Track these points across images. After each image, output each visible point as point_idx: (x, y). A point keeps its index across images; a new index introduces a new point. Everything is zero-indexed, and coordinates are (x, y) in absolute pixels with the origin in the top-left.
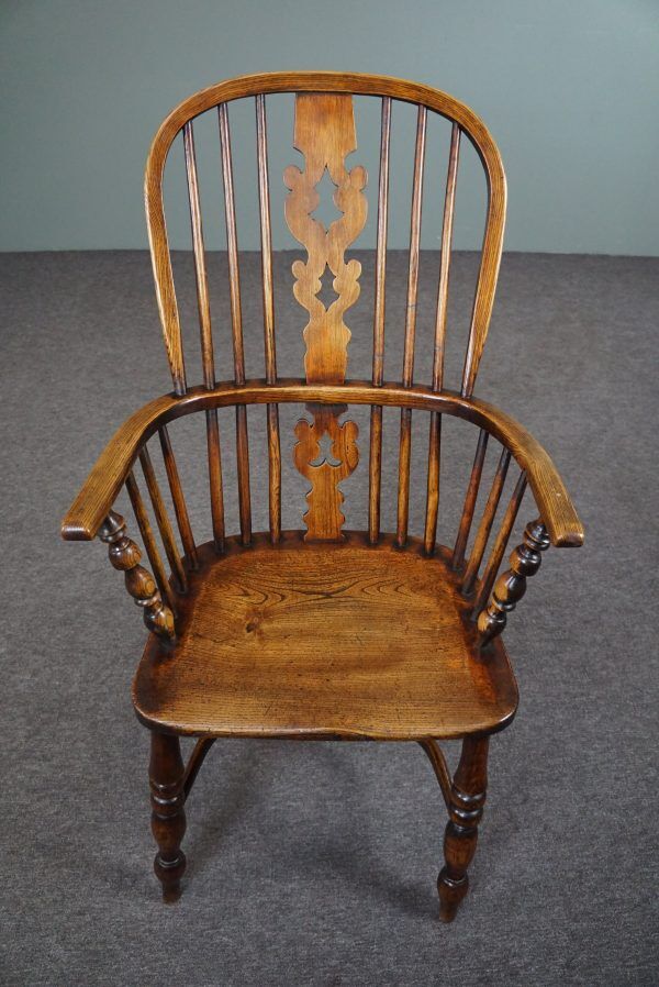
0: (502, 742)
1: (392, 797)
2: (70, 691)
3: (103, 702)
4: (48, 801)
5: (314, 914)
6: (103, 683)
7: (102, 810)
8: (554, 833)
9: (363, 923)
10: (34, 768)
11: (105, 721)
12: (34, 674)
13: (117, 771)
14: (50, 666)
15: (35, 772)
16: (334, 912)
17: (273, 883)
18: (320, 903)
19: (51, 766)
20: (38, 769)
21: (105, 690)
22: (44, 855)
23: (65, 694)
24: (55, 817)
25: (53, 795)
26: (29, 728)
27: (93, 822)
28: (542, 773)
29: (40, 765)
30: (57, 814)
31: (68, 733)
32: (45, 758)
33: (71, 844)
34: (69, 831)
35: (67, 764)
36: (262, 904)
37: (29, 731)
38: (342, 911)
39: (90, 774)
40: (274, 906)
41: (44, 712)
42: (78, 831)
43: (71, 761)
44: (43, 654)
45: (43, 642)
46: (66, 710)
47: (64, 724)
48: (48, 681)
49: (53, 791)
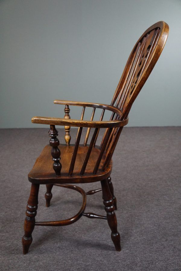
0: (156, 226)
4: (7, 243)
10: (3, 234)
12: (6, 212)
14: (11, 211)
15: (4, 235)
18: (99, 268)
19: (9, 234)
20: (5, 235)
23: (15, 217)
25: (9, 241)
26: (3, 225)
28: (171, 233)
29: (5, 234)
30: (10, 246)
31: (15, 226)
32: (7, 232)
35: (14, 233)
36: (79, 268)
37: (3, 226)
40: (83, 269)
41: (8, 221)
42: (16, 250)
43: (16, 233)
44: (9, 208)
45: (9, 206)
46: (15, 221)
47: (14, 224)
48: (10, 214)
49: (9, 240)
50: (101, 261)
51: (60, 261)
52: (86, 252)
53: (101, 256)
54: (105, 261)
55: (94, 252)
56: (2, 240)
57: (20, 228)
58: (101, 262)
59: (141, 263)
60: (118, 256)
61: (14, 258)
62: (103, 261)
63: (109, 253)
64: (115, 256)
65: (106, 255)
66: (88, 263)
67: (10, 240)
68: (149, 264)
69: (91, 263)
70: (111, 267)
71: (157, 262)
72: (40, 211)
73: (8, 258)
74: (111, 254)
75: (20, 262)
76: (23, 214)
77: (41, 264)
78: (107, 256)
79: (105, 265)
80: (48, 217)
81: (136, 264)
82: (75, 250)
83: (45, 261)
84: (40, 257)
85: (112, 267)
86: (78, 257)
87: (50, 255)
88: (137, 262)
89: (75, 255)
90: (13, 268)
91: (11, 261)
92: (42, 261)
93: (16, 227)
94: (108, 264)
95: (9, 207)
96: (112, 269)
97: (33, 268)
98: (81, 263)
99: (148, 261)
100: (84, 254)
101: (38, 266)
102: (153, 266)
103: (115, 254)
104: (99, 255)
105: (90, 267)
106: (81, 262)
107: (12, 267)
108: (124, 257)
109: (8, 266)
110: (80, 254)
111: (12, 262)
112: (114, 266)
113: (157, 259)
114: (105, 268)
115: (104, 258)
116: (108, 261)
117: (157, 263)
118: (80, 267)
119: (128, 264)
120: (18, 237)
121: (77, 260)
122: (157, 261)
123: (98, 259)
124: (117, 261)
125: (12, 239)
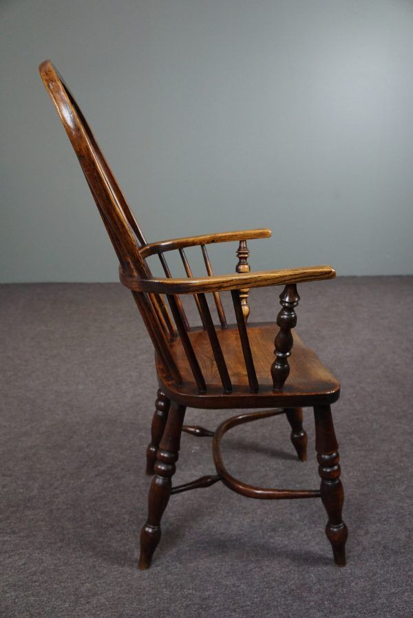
1: (271, 537)
2: (31, 494)
3: (57, 498)
4: (17, 558)
5: (228, 609)
6: (56, 488)
7: (59, 559)
8: (392, 550)
9: (265, 612)
10: (6, 539)
11: (59, 509)
13: (70, 536)
14: (16, 482)
15: (7, 541)
16: (242, 607)
17: (194, 592)
19: (20, 537)
20: (9, 539)
21: (58, 492)
22: (15, 591)
23: (28, 496)
24: (23, 567)
25: (20, 553)
27: (53, 567)
29: (10, 537)
30: (25, 564)
31: (31, 517)
32: (14, 532)
33: (36, 581)
34: (34, 574)
35: (31, 534)
36: (188, 606)
38: (249, 606)
39: (49, 539)
40: (197, 606)
41: (12, 507)
42: (42, 573)
43: (35, 533)
44: (10, 476)
45: (10, 470)
46: (29, 505)
47: (28, 513)
48: (15, 490)
49: (21, 551)
50: (234, 585)
51: (144, 593)
52: (198, 568)
53: (232, 576)
54: (242, 586)
55: (216, 568)
56: (6, 552)
57: (43, 521)
58: (234, 589)
59: (320, 585)
60: (268, 573)
61: (39, 593)
62: (239, 586)
63: (249, 569)
64: (263, 573)
65: (242, 573)
66: (207, 593)
67: (24, 551)
68: (336, 586)
69: (214, 591)
70: (257, 598)
71: (352, 581)
72: (83, 480)
73: (26, 591)
74: (254, 570)
75: (53, 600)
76: (44, 488)
77: (103, 600)
78: (245, 574)
79: (244, 595)
80: (104, 493)
81: (310, 589)
82: (173, 566)
83: (110, 594)
84: (99, 585)
85: (259, 599)
86: (183, 581)
87: (120, 580)
88: (312, 584)
89: (176, 577)
90: (39, 614)
91: (33, 598)
92: (104, 594)
93: (33, 520)
94: (251, 591)
95: (9, 472)
96: (260, 602)
97: (86, 612)
98: (190, 594)
99: (333, 580)
100: (195, 573)
101: (97, 607)
102: (345, 590)
103: (263, 570)
104: (228, 573)
105: (211, 601)
106: (191, 591)
107: (36, 611)
108: (281, 575)
109: (28, 611)
110: (186, 574)
111: (35, 601)
112: (263, 596)
113: (351, 574)
114: (244, 602)
115: (240, 579)
116: (249, 586)
117: (353, 584)
118: (190, 603)
119: (292, 590)
120: (40, 542)
121: (182, 587)
122: (352, 578)
123: (227, 583)
124: (267, 583)
125: (27, 549)
